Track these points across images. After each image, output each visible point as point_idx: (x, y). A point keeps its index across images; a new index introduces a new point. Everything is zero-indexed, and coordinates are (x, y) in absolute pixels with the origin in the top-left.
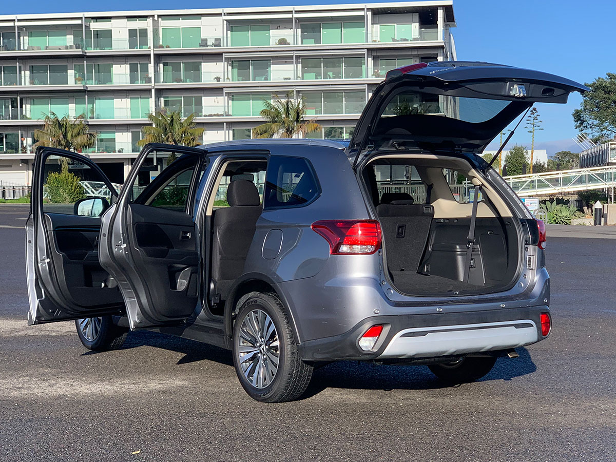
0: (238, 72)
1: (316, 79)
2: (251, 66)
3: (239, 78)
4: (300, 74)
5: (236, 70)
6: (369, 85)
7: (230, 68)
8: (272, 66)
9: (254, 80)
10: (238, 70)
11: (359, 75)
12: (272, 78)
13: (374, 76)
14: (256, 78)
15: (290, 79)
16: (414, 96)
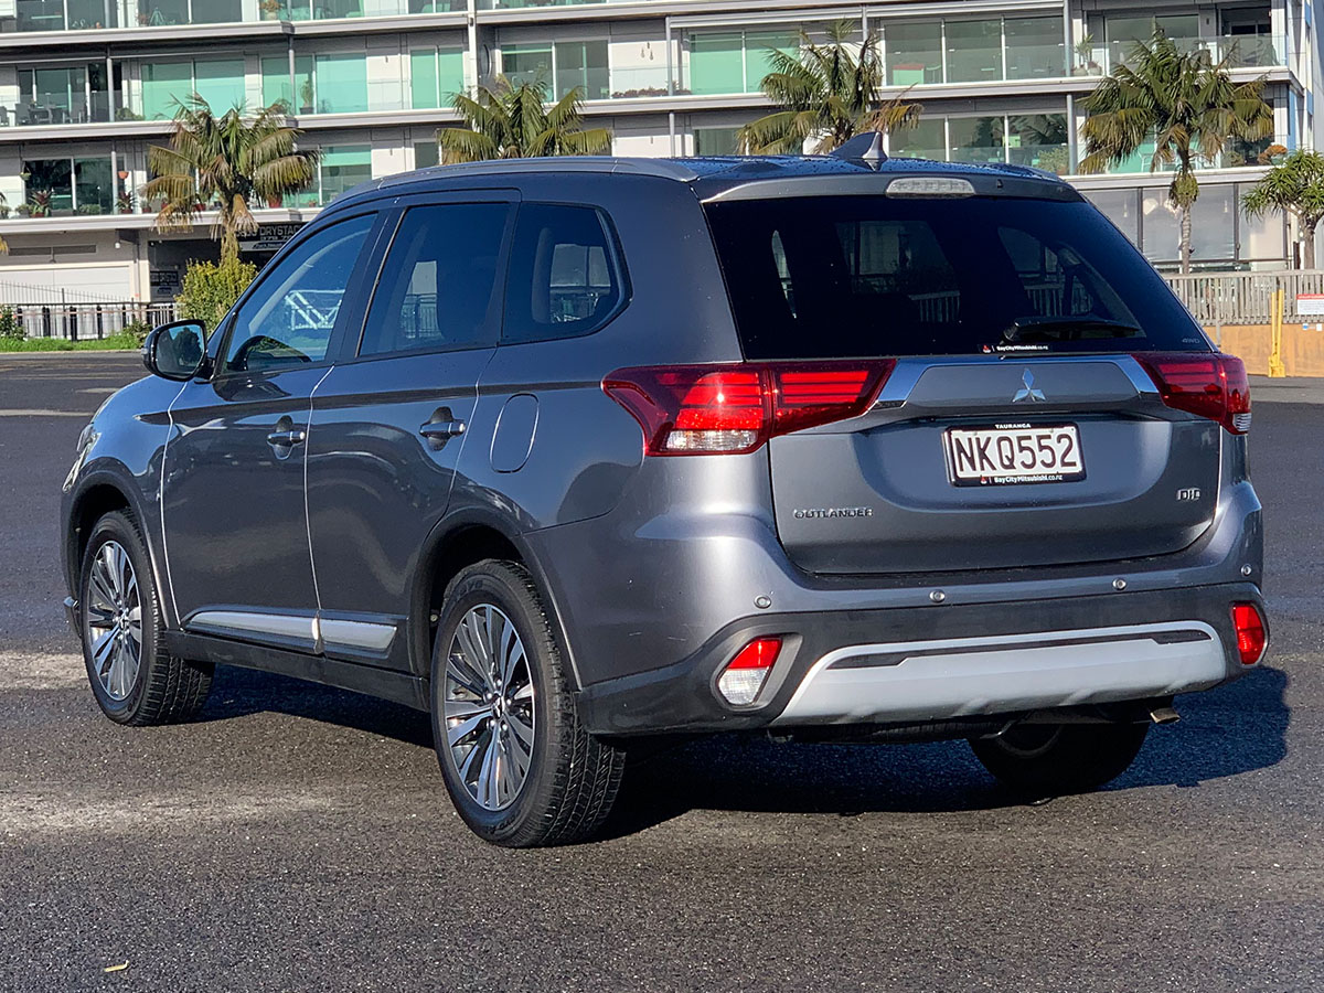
16: (1200, 20)
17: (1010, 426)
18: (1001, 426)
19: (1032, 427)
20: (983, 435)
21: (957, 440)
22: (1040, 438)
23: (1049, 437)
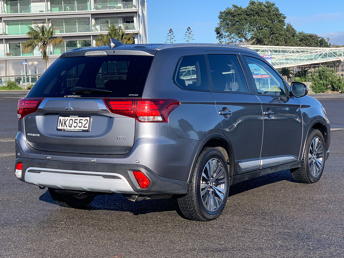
0: (10, 7)
1: (59, 11)
2: (18, 4)
3: (11, 11)
4: (49, 8)
5: (9, 6)
6: (92, 14)
7: (5, 5)
8: (31, 3)
9: (21, 12)
10: (11, 6)
11: (86, 8)
12: (32, 11)
13: (95, 9)
14: (22, 11)
15: (43, 11)
16: (119, 20)
17: (73, 116)
18: (71, 116)
19: (79, 117)
20: (66, 118)
21: (60, 119)
22: (80, 120)
23: (82, 120)
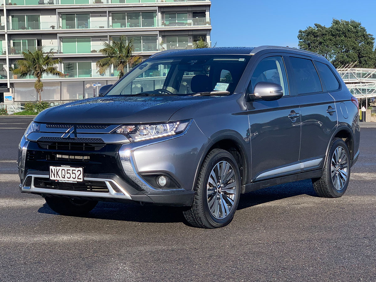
0: (66, 22)
1: (121, 27)
2: (76, 18)
3: (67, 26)
4: (111, 24)
5: (65, 21)
6: (159, 31)
7: (61, 19)
8: (90, 18)
9: (78, 28)
10: (66, 21)
11: (152, 24)
12: (91, 26)
13: (163, 26)
14: (79, 26)
15: (104, 27)
